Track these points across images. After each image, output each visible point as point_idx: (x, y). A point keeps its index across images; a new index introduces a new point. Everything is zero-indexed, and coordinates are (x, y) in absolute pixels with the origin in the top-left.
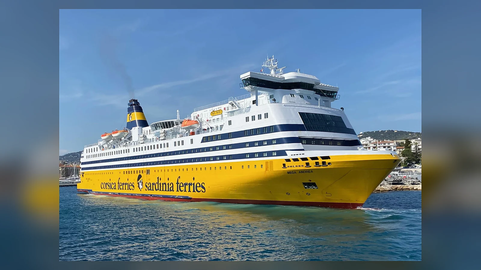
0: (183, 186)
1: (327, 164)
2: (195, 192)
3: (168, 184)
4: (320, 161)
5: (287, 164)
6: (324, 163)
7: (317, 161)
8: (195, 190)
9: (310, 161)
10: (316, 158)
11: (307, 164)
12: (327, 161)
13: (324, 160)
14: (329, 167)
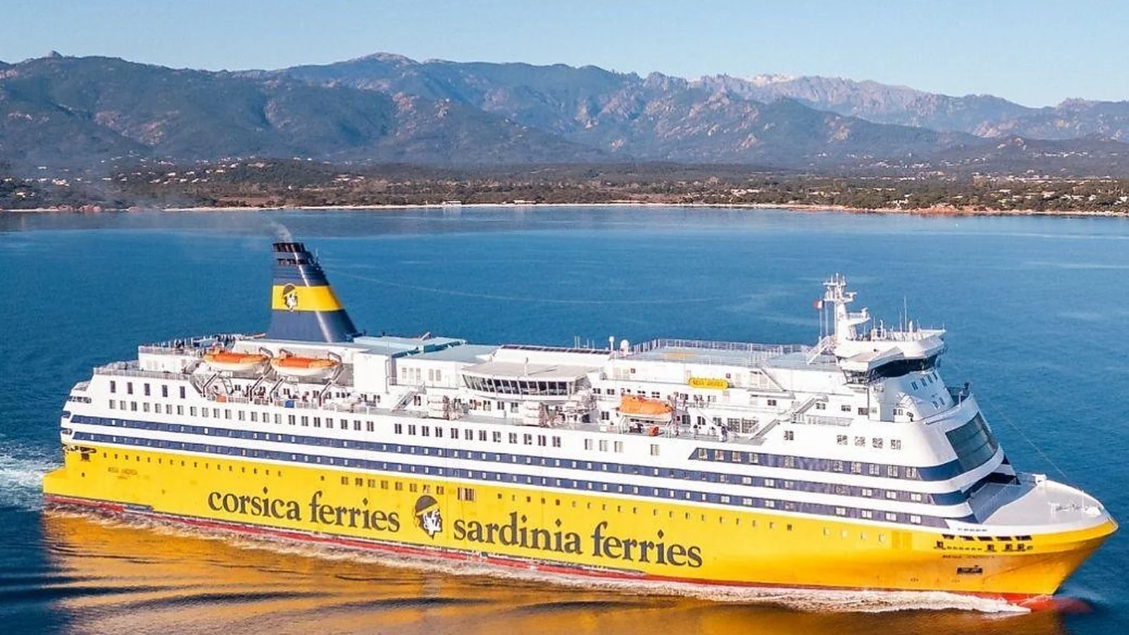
0: (621, 546)
1: (1025, 548)
2: (666, 564)
3: (559, 535)
4: (1015, 543)
5: (947, 542)
6: (1020, 547)
7: (1009, 542)
8: (666, 560)
9: (995, 542)
10: (1008, 538)
11: (990, 547)
12: (1026, 543)
13: (1021, 542)
14: (1027, 552)
